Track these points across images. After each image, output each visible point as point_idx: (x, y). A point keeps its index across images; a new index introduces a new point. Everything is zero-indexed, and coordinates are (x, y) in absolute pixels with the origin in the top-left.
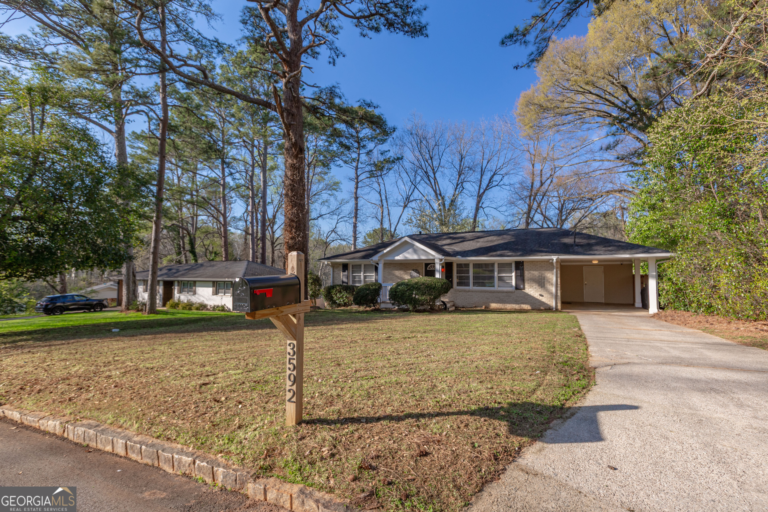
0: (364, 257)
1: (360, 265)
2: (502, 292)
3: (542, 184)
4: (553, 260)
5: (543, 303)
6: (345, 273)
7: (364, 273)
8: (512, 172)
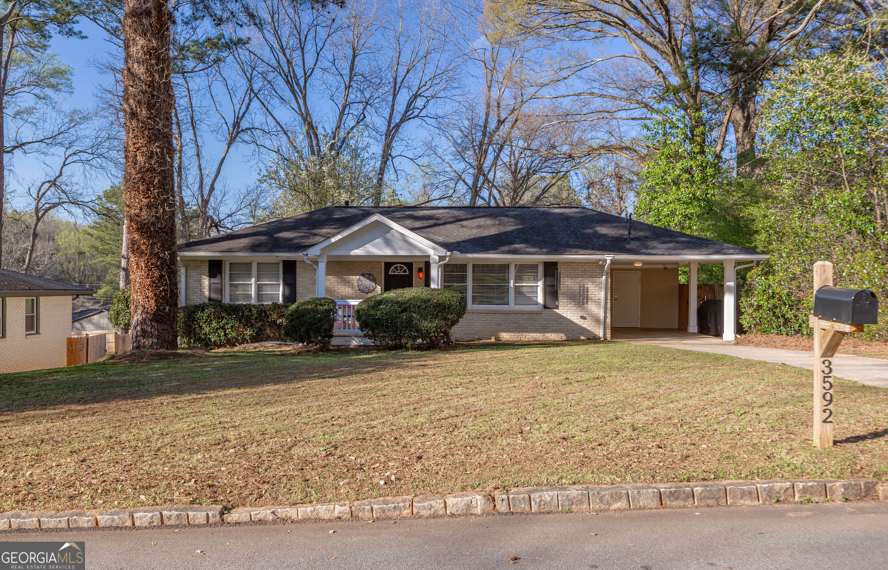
0: (254, 248)
1: (249, 265)
2: (523, 313)
3: (501, 122)
4: (605, 261)
5: (584, 331)
6: (213, 280)
7: (258, 280)
8: (442, 94)
